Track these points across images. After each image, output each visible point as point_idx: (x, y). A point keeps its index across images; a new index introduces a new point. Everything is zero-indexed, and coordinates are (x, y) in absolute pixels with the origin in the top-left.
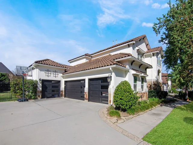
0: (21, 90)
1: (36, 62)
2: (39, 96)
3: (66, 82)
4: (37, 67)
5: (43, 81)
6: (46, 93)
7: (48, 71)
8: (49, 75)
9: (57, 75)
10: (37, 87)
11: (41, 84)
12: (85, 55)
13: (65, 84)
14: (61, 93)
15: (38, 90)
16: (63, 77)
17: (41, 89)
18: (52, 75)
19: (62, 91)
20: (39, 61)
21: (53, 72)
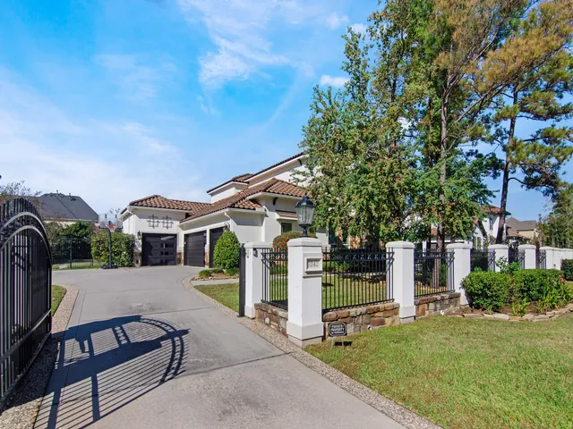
0: (108, 250)
1: (132, 204)
2: (137, 262)
3: (187, 236)
4: (134, 212)
5: (145, 236)
6: (149, 256)
7: (153, 217)
8: (156, 224)
9: (169, 225)
10: (133, 245)
11: (140, 241)
12: (233, 180)
13: (186, 240)
14: (178, 256)
15: (135, 250)
16: (182, 227)
17: (140, 249)
18: (161, 224)
19: (180, 254)
20: (138, 202)
21: (163, 218)
